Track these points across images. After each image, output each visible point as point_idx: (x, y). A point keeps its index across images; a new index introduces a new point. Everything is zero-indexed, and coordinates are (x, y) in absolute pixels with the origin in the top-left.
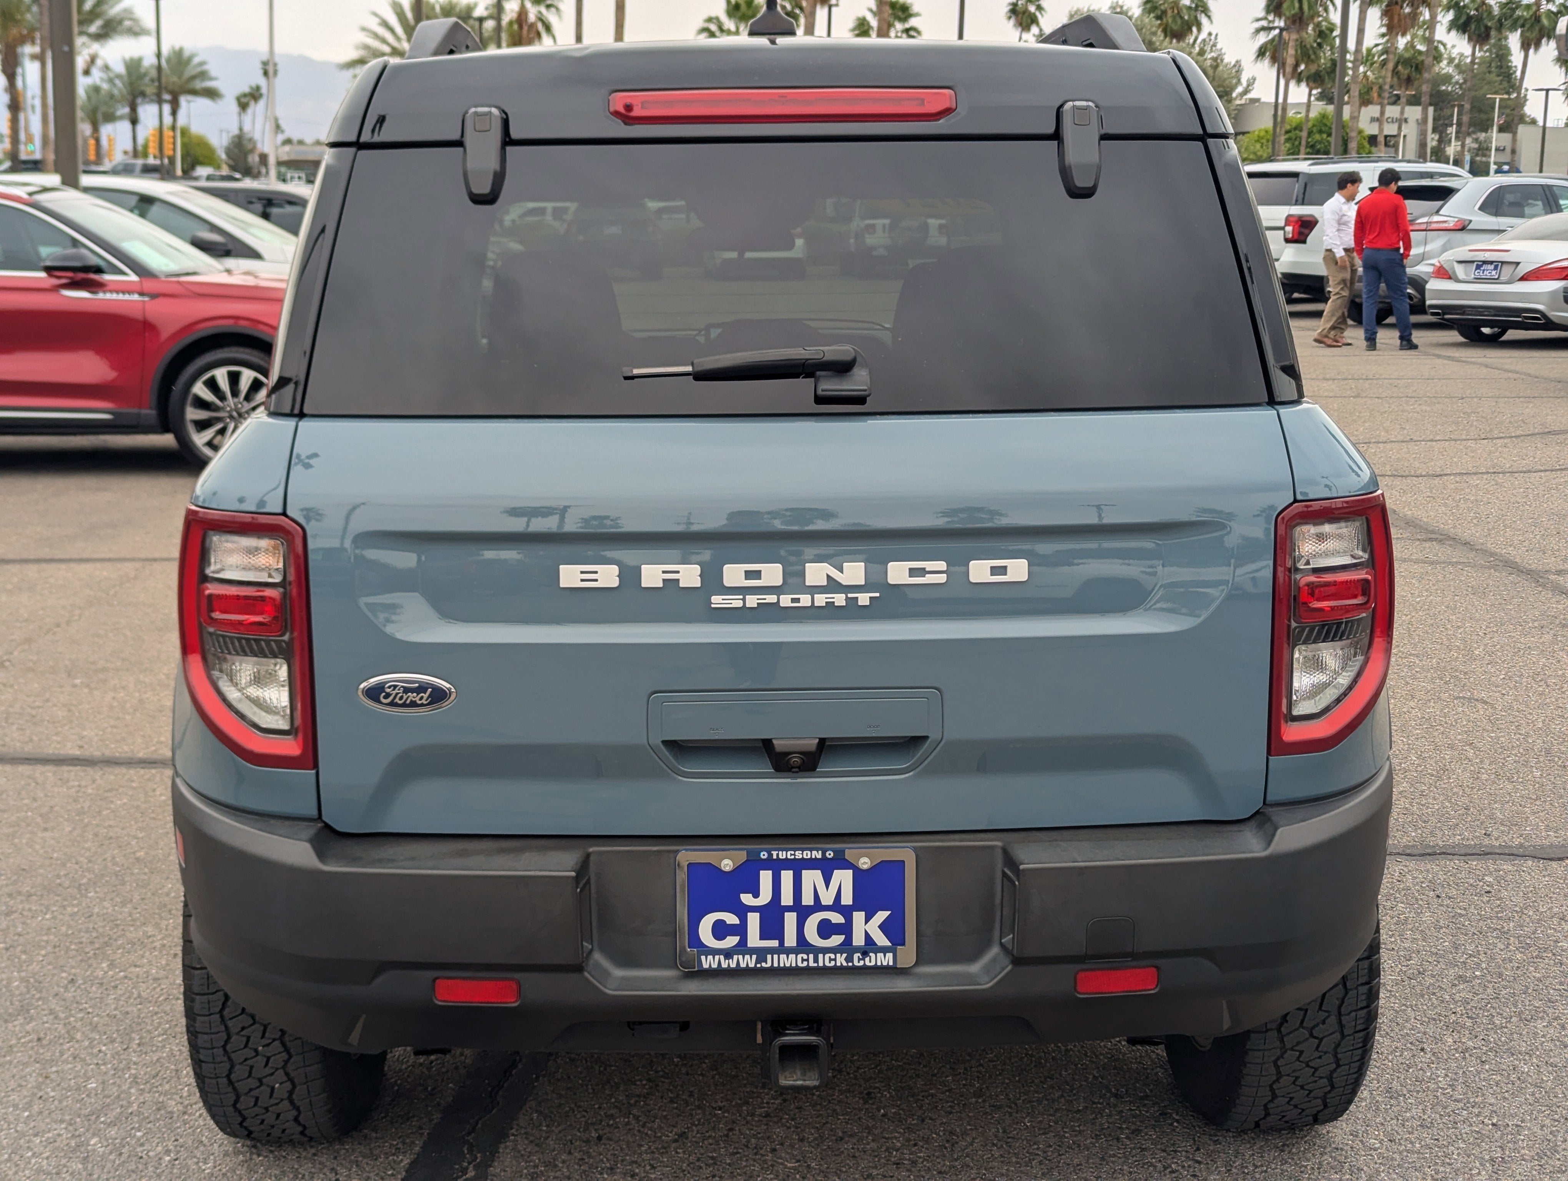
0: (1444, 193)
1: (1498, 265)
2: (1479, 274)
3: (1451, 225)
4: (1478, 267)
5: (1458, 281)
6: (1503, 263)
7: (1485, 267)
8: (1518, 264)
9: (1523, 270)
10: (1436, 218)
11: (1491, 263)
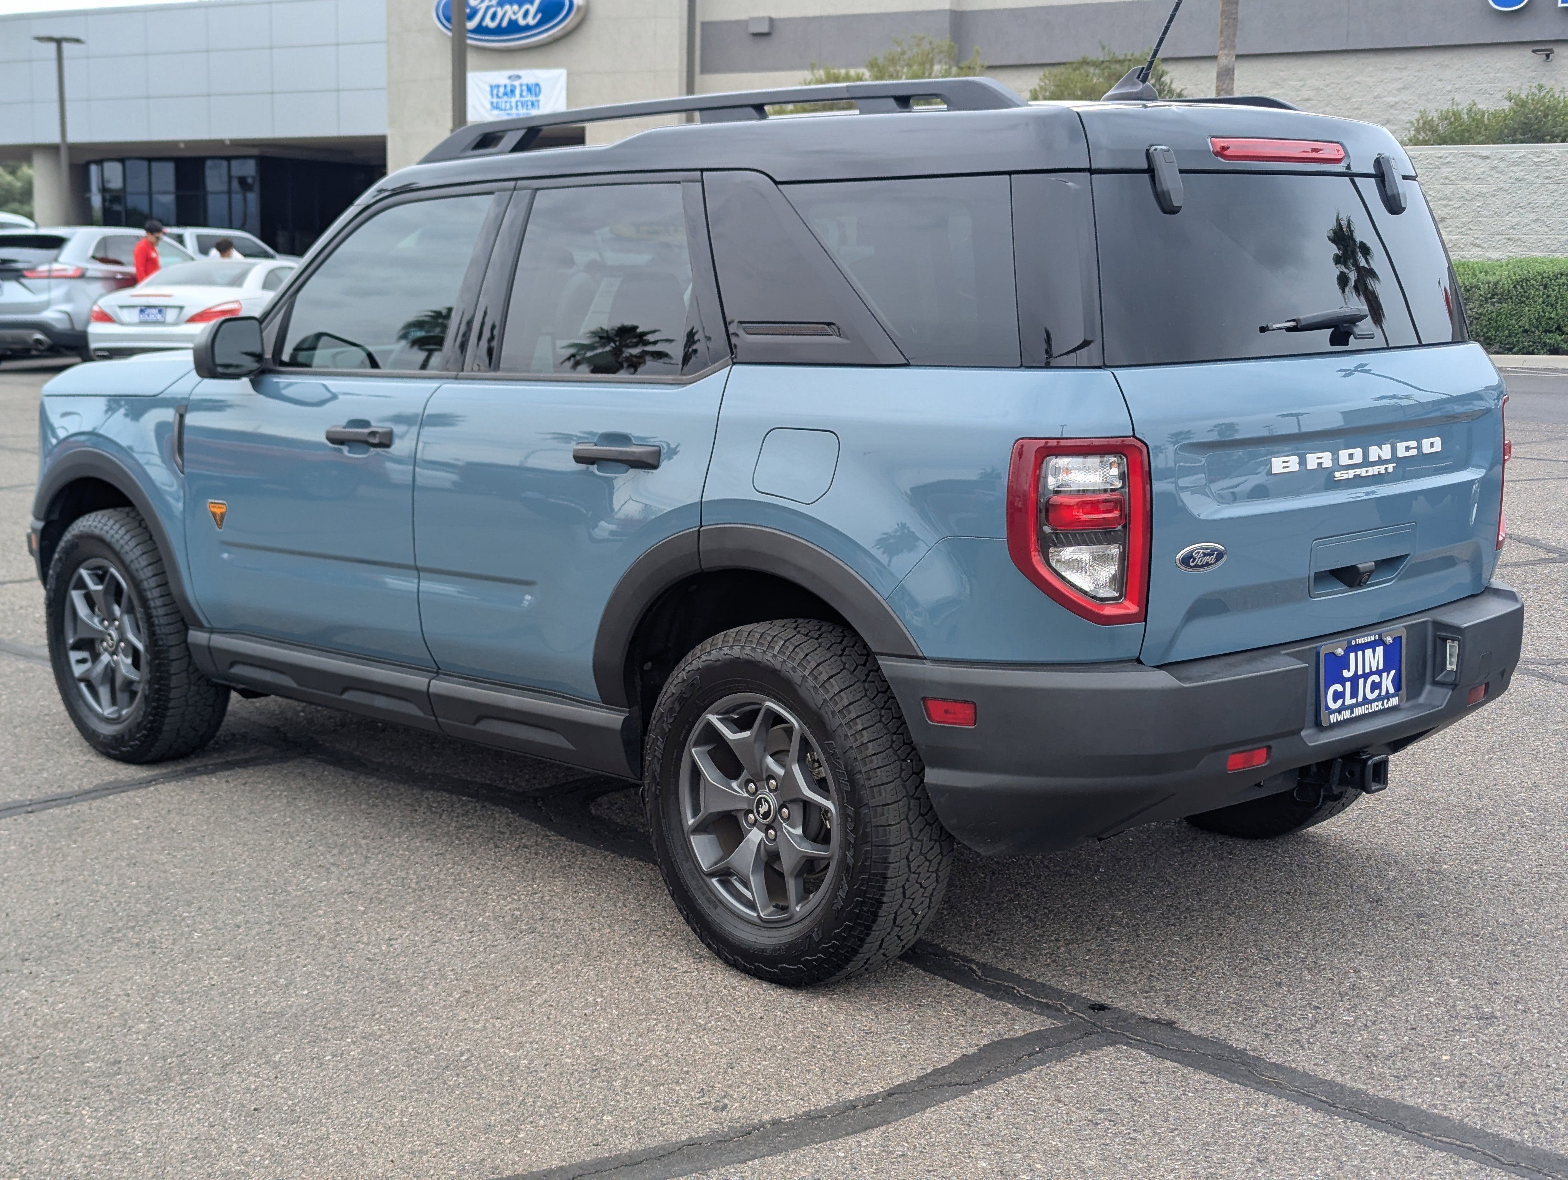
0: (56, 243)
1: (161, 309)
2: (144, 317)
3: (70, 272)
4: (142, 311)
5: (122, 324)
6: (166, 307)
7: (148, 311)
8: (181, 308)
9: (190, 312)
10: (56, 266)
11: (154, 307)
